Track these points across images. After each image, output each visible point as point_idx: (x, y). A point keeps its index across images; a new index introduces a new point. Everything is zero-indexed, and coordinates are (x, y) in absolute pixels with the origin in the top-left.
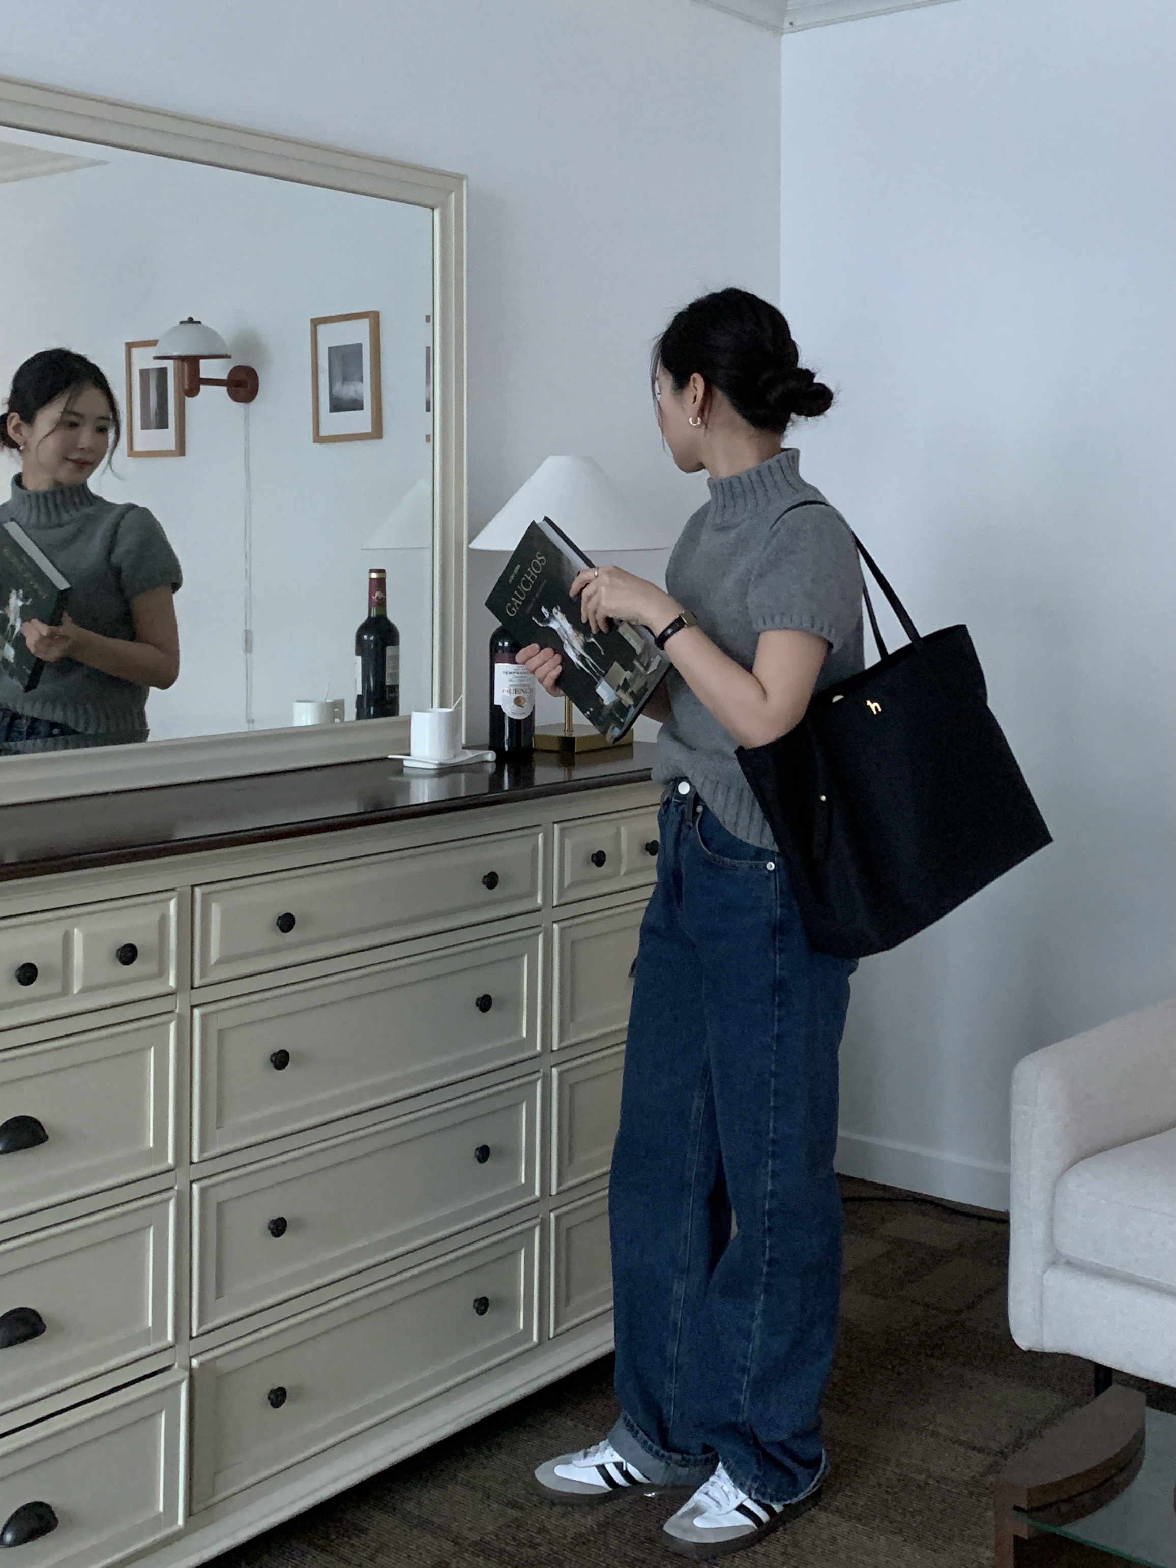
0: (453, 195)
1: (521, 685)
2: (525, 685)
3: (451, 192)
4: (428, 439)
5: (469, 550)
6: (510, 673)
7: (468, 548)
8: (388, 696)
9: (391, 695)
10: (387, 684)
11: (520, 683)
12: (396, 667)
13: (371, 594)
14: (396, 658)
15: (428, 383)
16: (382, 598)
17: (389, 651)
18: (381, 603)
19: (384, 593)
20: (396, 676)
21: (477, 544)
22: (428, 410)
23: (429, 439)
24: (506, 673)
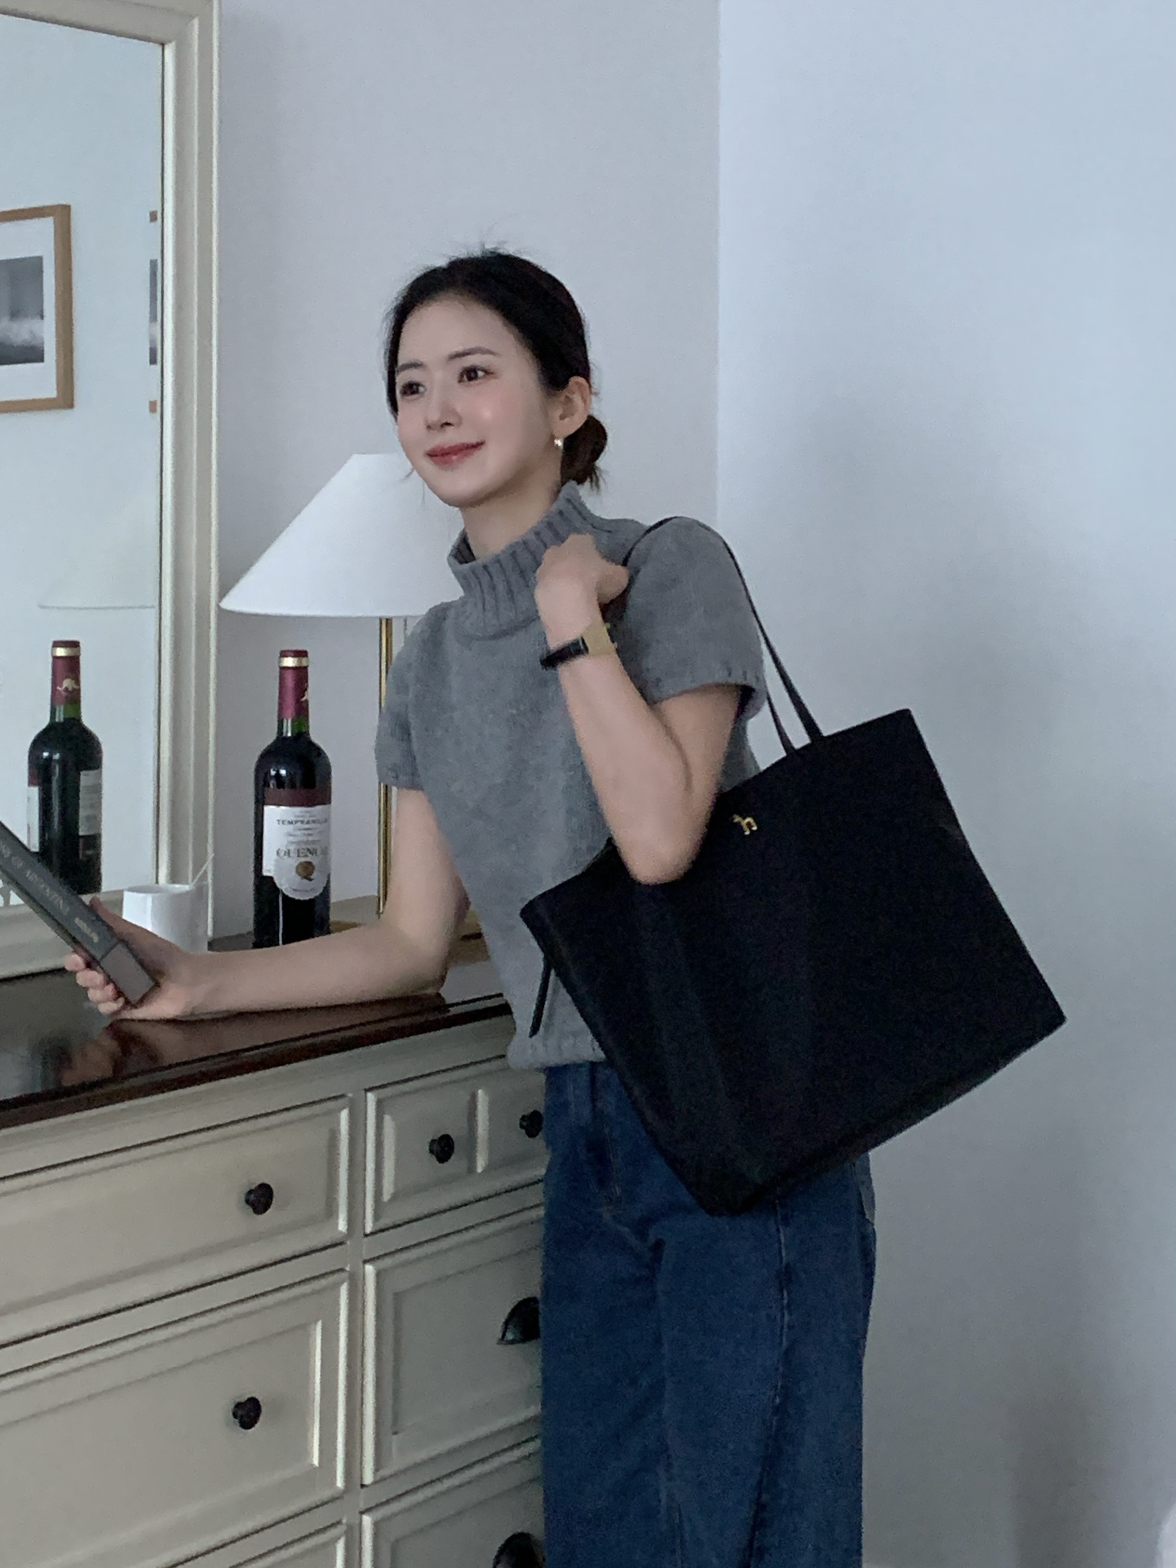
0: (196, 22)
1: (307, 842)
2: (313, 842)
3: (192, 17)
4: (153, 407)
5: (221, 612)
6: (290, 823)
7: (218, 606)
8: (83, 853)
9: (89, 852)
10: (81, 833)
11: (305, 839)
12: (97, 805)
13: (55, 683)
14: (97, 789)
15: (153, 318)
16: (74, 690)
17: (86, 778)
18: (73, 699)
19: (77, 680)
20: (96, 819)
21: (232, 603)
22: (153, 361)
23: (155, 407)
24: (283, 822)
